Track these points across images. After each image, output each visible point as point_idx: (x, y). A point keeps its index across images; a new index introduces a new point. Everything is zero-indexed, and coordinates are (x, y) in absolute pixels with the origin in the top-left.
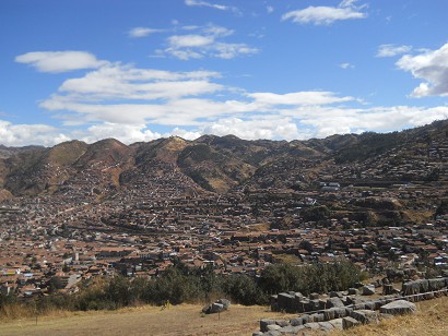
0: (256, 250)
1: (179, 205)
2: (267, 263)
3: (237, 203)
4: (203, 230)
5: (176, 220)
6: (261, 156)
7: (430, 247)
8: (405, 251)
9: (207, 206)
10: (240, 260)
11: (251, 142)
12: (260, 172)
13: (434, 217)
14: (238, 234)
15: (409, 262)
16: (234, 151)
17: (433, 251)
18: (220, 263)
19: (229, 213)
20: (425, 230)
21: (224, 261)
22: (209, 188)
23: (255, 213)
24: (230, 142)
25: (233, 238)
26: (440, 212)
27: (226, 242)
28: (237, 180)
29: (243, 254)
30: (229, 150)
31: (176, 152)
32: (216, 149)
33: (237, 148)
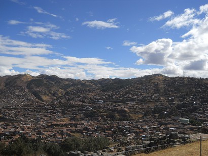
0: (63, 131)
1: (26, 108)
2: (67, 137)
3: (55, 108)
4: (37, 120)
5: (24, 115)
6: (68, 86)
7: (140, 131)
8: (130, 132)
9: (40, 109)
10: (54, 135)
11: (64, 79)
12: (67, 94)
13: (143, 117)
14: (55, 123)
15: (131, 137)
16: (55, 83)
17: (142, 132)
18: (44, 137)
19: (51, 112)
20: (139, 123)
21: (46, 136)
22: (42, 100)
23: (63, 113)
24: (54, 78)
25: (52, 125)
26: (145, 115)
27: (48, 127)
28: (56, 97)
29: (56, 132)
30: (53, 82)
31: (27, 82)
32: (47, 82)
33: (57, 82)
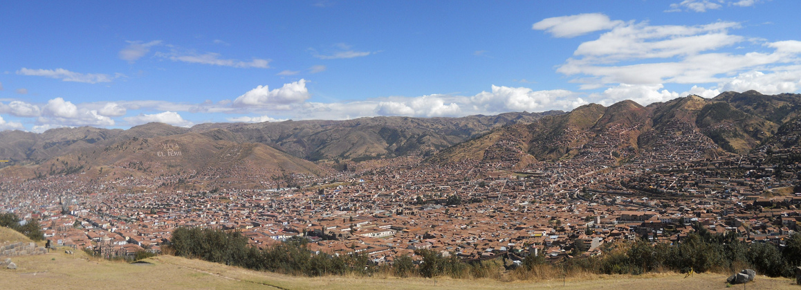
0: (780, 217)
1: (699, 168)
2: (791, 231)
3: (759, 165)
4: (725, 194)
5: (696, 184)
6: (783, 111)
9: (729, 168)
10: (763, 227)
11: (773, 97)
12: (783, 130)
14: (761, 198)
16: (755, 108)
18: (742, 230)
19: (751, 175)
21: (747, 228)
22: (730, 149)
23: (778, 175)
24: (751, 98)
25: (756, 203)
27: (748, 208)
28: (760, 139)
29: (766, 220)
30: (749, 107)
31: (694, 112)
32: (737, 107)
33: (759, 104)
